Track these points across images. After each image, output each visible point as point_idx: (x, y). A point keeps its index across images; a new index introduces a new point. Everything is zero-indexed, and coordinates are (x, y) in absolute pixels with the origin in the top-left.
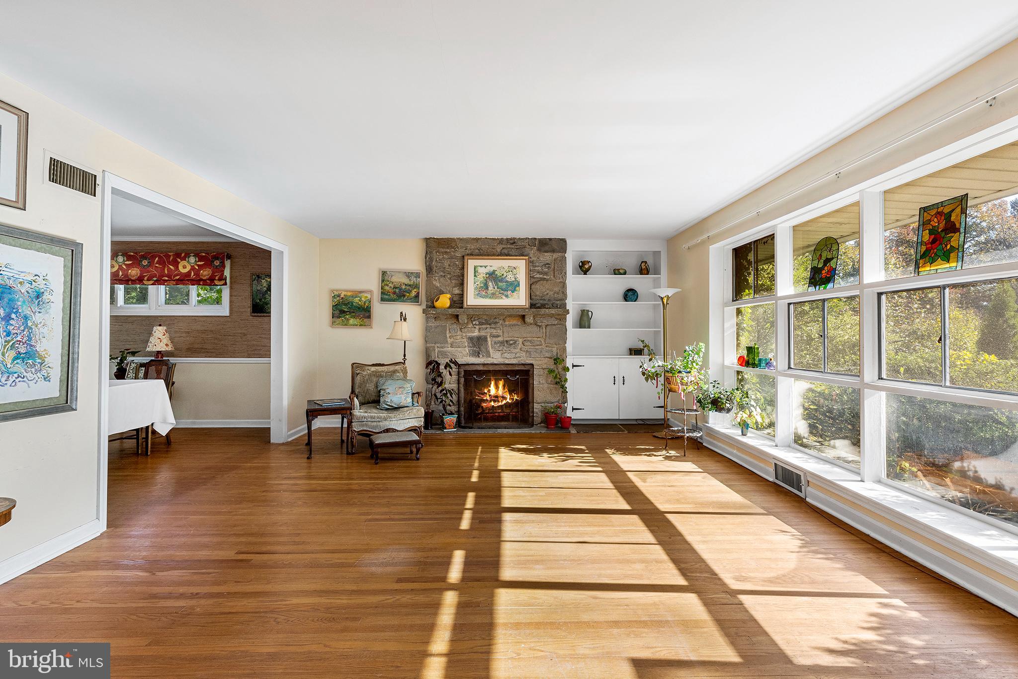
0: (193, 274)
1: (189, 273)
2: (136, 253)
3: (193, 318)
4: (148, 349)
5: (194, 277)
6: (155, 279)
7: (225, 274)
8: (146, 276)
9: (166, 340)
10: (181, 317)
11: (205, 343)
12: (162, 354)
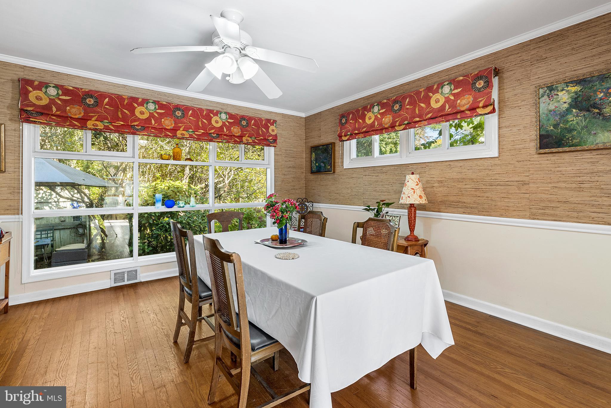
0: (447, 107)
1: (443, 107)
2: (388, 100)
3: (448, 163)
4: (401, 201)
5: (450, 110)
6: (406, 122)
7: (492, 97)
8: (397, 121)
9: (419, 191)
10: (433, 164)
11: (463, 195)
12: (415, 207)
